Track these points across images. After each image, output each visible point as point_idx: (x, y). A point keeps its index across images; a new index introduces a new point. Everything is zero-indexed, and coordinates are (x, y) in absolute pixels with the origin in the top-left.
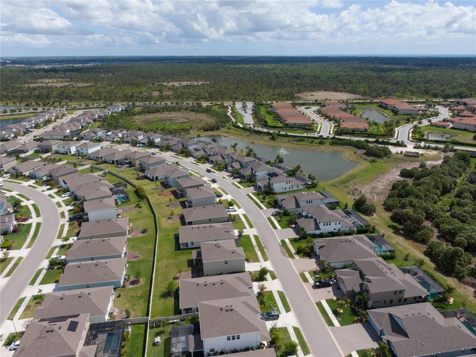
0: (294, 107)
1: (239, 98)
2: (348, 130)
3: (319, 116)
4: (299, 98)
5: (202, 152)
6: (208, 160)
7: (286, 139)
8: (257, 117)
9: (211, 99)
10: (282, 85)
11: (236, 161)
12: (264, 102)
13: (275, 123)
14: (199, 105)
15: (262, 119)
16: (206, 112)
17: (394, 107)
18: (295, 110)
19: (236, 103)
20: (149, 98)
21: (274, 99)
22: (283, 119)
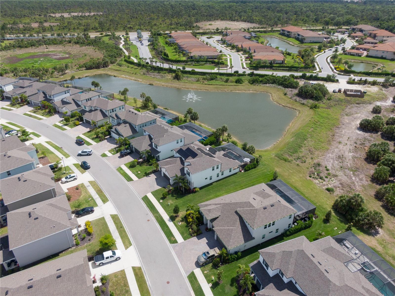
0: (196, 36)
1: (134, 28)
2: (265, 62)
3: (225, 46)
4: (199, 28)
5: (73, 107)
6: (81, 119)
7: (194, 77)
8: (154, 49)
9: (102, 29)
10: (178, 14)
11: (125, 122)
12: (162, 32)
13: (177, 56)
14: (86, 36)
15: (161, 52)
16: (94, 44)
17: (299, 35)
18: (197, 40)
19: (129, 33)
20: (27, 30)
21: (173, 29)
22: (185, 51)
